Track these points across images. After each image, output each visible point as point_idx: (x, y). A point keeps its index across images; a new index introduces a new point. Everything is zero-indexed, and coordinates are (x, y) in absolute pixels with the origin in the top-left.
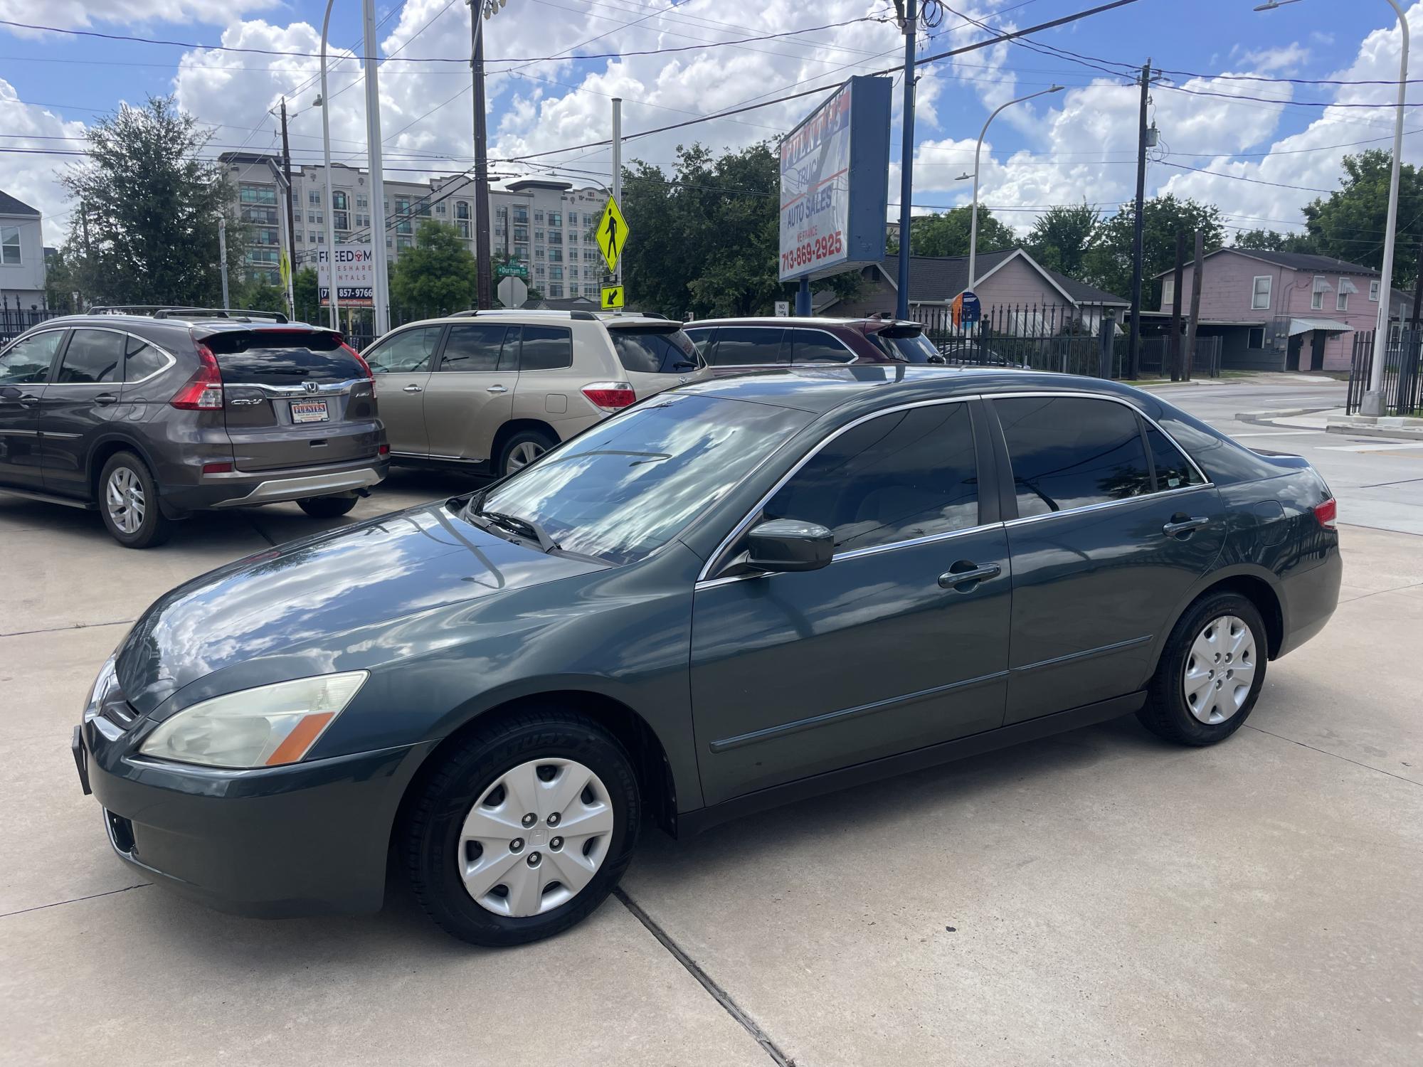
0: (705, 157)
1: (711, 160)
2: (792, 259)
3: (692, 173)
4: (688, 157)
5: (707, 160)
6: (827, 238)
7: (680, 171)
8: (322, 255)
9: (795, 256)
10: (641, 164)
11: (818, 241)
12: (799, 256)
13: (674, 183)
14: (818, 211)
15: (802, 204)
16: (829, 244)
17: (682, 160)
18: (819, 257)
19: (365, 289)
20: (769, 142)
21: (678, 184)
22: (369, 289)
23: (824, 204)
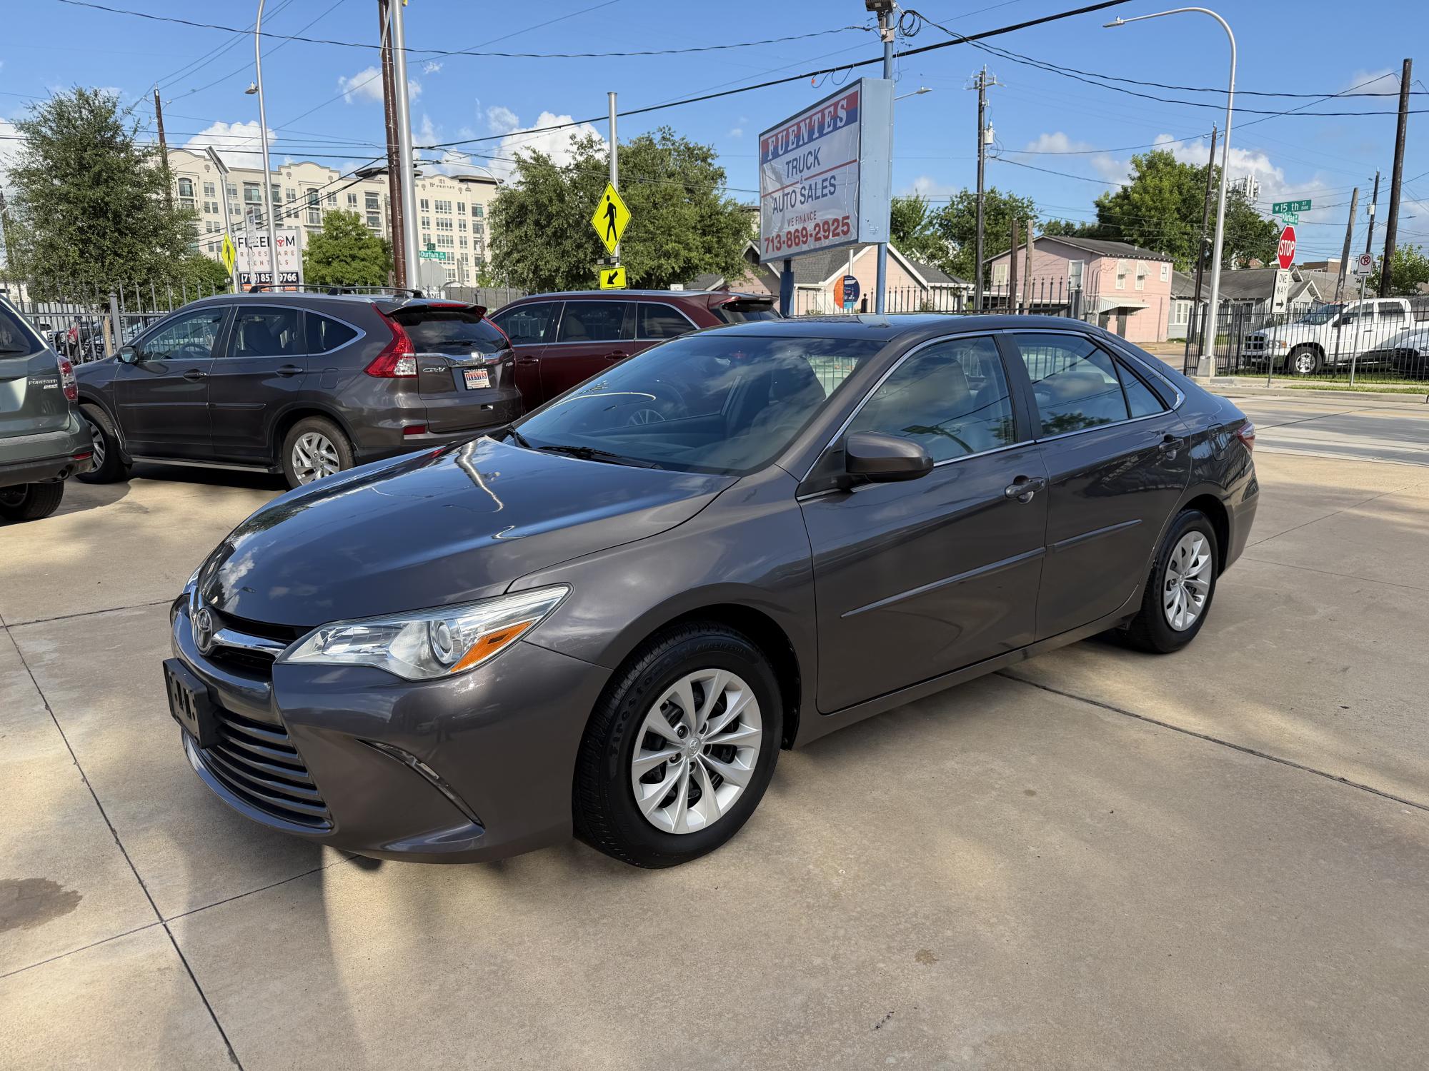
0: (599, 147)
1: (603, 150)
2: (779, 242)
3: (587, 161)
4: (581, 146)
5: (599, 150)
6: (831, 223)
7: (574, 158)
8: (241, 241)
9: (784, 238)
10: (534, 152)
11: (817, 225)
12: (789, 239)
13: (567, 170)
14: (817, 198)
15: (794, 191)
16: (832, 228)
17: (575, 148)
18: (817, 239)
19: (288, 273)
20: (653, 133)
21: (571, 170)
22: (292, 273)
23: (826, 191)
